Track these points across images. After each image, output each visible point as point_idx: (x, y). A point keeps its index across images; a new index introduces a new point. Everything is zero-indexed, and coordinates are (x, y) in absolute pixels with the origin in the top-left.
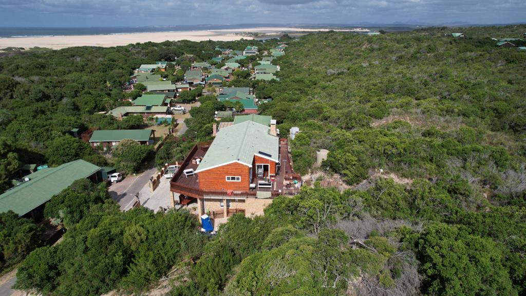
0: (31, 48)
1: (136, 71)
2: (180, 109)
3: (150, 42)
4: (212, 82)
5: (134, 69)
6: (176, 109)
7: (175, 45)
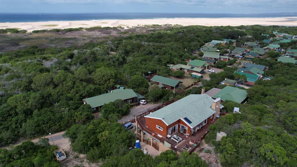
0: (175, 25)
1: (206, 44)
2: (212, 71)
3: (229, 26)
4: (247, 57)
5: (207, 42)
6: (209, 70)
7: (245, 28)
